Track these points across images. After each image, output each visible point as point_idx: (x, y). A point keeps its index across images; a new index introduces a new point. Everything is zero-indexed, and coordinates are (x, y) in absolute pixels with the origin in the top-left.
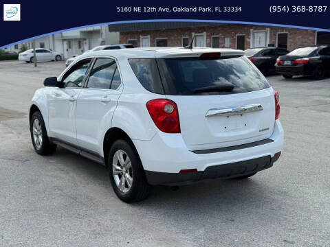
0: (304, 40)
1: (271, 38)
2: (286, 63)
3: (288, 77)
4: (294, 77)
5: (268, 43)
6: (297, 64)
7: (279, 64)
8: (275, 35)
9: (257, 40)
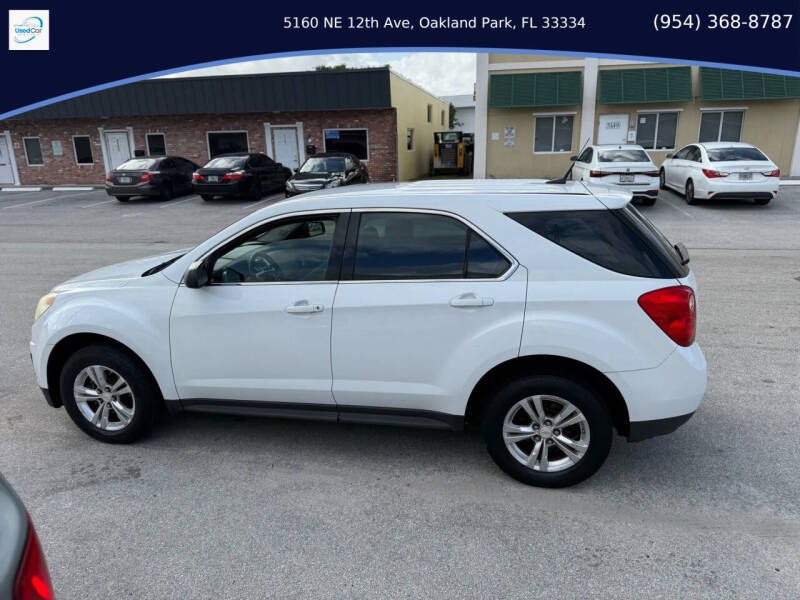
0: (192, 145)
1: (136, 140)
2: (210, 179)
3: (208, 198)
4: (215, 197)
5: (133, 149)
6: (229, 180)
7: (198, 180)
8: (143, 137)
9: (112, 144)
